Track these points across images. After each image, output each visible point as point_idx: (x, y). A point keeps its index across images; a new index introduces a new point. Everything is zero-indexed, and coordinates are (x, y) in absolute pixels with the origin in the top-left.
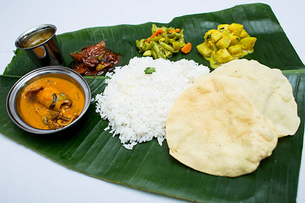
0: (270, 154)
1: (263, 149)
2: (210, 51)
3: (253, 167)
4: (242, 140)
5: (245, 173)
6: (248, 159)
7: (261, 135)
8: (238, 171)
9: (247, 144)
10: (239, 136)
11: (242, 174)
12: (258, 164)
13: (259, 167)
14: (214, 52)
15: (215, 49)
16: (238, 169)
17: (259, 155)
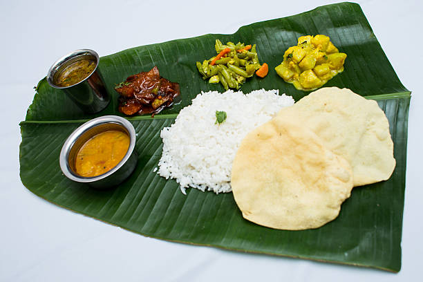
0: (349, 195)
1: (342, 193)
2: (292, 74)
3: (335, 213)
4: (319, 186)
5: (329, 221)
6: (329, 207)
7: (337, 177)
8: (321, 221)
9: (325, 190)
10: (315, 182)
11: (325, 222)
12: (339, 209)
13: (340, 212)
14: (297, 75)
15: (298, 71)
16: (321, 219)
17: (339, 199)
